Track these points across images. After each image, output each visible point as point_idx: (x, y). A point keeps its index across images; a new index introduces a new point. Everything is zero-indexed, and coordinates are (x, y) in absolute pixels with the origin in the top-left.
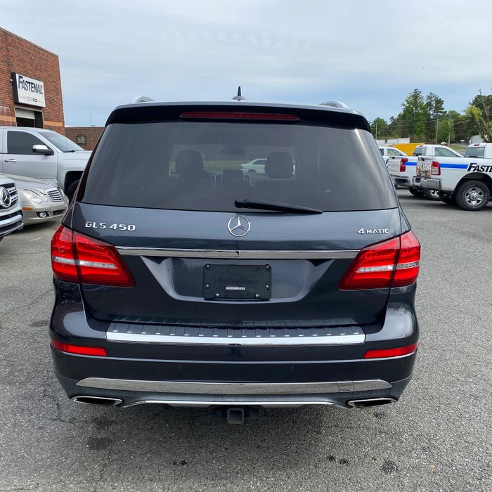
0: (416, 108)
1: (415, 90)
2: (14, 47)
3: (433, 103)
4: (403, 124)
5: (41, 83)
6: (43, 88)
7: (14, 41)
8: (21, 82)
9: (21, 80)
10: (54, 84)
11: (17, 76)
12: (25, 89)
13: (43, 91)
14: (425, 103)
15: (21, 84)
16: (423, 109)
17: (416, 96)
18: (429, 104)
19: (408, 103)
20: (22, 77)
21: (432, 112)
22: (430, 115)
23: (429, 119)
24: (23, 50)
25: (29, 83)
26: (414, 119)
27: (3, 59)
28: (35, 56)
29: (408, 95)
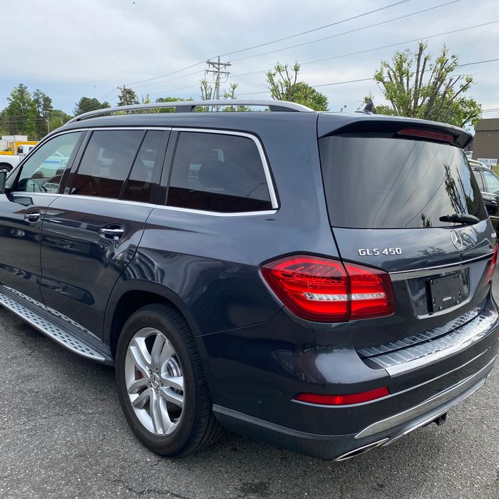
0: (24, 104)
1: (21, 85)
3: (41, 100)
4: (10, 120)
14: (32, 99)
16: (31, 105)
17: (22, 91)
18: (37, 101)
19: (14, 98)
21: (40, 110)
22: (39, 112)
23: (39, 117)
26: (23, 115)
29: (14, 89)
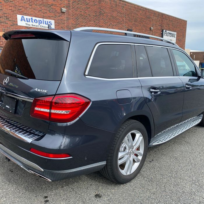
2: (165, 19)
5: (176, 33)
6: (176, 35)
7: (166, 17)
8: (166, 33)
9: (166, 32)
10: (182, 33)
11: (164, 31)
12: (167, 36)
13: (176, 36)
15: (165, 34)
20: (166, 31)
24: (170, 20)
25: (170, 33)
27: (159, 25)
28: (175, 22)
